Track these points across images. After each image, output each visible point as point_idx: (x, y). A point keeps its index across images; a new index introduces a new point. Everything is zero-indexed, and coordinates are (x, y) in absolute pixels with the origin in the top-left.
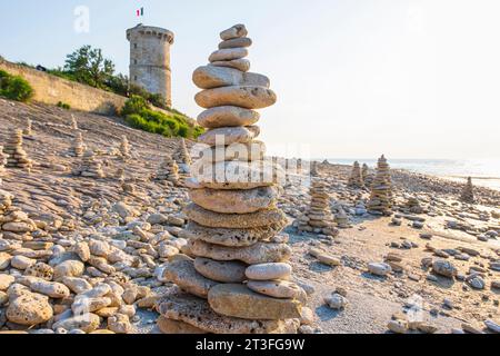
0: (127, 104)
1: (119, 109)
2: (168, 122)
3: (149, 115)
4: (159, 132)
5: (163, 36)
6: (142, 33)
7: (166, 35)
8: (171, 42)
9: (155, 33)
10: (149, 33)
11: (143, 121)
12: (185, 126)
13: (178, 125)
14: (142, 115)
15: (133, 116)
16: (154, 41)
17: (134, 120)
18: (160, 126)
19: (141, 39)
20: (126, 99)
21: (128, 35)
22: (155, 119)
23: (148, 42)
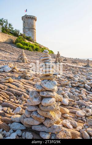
0: (17, 39)
1: (14, 41)
2: (31, 46)
3: (24, 43)
4: (28, 49)
5: (33, 18)
6: (26, 17)
7: (34, 18)
8: (36, 20)
9: (30, 17)
10: (29, 17)
11: (22, 45)
12: (38, 47)
13: (35, 47)
14: (21, 43)
15: (18, 43)
16: (30, 20)
17: (18, 45)
18: (28, 47)
19: (26, 20)
20: (17, 38)
21: (22, 19)
22: (27, 45)
23: (29, 20)
